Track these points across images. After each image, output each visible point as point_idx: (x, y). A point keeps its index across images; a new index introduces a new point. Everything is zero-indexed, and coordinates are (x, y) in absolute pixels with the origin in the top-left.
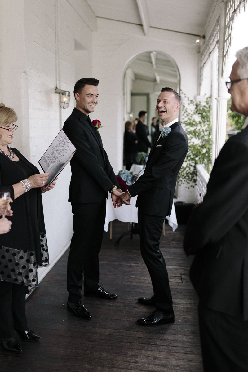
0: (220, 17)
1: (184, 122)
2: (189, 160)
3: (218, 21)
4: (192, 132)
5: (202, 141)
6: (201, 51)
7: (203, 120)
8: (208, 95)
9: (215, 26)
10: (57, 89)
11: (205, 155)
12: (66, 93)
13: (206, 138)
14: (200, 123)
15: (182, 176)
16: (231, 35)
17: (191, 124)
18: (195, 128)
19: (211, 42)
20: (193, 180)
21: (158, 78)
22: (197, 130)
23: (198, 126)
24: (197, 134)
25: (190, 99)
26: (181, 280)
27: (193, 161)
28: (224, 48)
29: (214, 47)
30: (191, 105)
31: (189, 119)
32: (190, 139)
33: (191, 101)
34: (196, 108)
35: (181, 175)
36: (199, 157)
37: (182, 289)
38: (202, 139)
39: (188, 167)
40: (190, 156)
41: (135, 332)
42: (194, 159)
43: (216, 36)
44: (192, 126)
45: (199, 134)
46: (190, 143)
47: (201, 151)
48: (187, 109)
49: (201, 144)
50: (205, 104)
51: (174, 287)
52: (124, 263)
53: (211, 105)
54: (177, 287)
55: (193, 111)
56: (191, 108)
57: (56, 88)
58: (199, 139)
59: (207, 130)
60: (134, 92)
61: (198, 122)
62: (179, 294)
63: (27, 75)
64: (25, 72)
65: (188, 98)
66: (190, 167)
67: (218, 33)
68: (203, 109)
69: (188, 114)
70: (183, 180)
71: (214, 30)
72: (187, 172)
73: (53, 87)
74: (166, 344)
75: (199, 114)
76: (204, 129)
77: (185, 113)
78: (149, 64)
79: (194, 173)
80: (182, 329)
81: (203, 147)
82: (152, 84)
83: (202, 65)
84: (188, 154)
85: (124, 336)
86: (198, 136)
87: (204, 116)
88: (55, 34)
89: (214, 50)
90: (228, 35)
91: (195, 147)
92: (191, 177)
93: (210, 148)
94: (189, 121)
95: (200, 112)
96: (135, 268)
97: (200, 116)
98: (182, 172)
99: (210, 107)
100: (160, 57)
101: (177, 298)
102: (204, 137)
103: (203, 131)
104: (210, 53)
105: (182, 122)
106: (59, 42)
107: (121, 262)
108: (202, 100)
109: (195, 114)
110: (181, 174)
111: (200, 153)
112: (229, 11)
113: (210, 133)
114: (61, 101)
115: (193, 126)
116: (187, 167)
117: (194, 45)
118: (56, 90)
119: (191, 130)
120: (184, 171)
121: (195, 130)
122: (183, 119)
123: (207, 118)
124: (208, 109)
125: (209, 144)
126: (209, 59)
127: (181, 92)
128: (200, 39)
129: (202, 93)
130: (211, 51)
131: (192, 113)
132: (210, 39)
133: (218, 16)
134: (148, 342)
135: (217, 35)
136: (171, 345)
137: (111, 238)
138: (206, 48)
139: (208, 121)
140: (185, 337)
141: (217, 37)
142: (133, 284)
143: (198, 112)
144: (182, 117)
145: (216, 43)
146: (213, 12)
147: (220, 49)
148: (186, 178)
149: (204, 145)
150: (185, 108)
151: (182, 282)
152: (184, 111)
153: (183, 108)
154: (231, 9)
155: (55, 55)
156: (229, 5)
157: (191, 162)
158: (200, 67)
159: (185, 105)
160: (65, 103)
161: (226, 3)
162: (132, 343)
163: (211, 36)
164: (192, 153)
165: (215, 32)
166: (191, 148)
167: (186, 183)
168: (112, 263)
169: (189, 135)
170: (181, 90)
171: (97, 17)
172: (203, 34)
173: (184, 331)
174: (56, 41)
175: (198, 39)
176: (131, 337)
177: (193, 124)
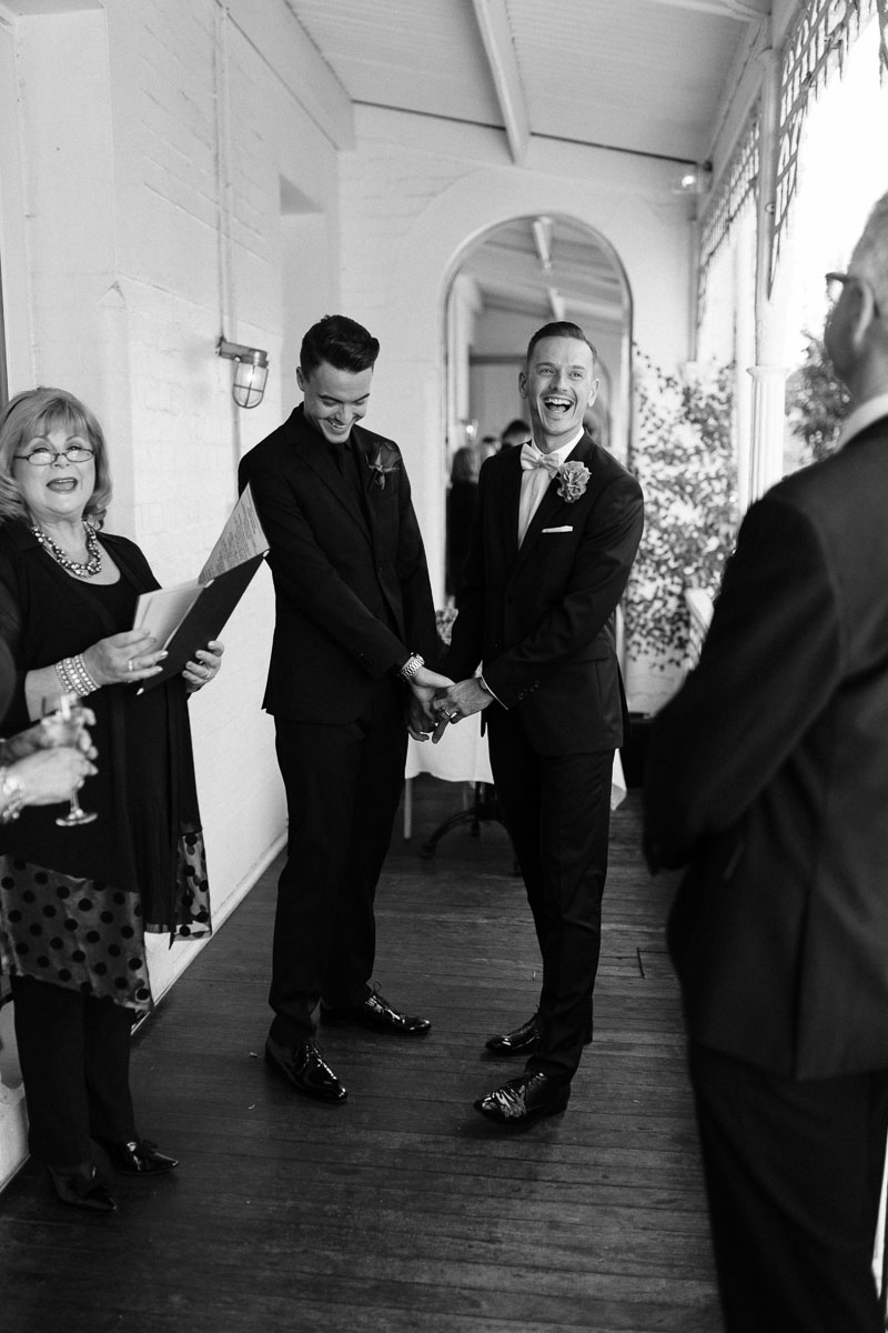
0: (760, 99)
1: (646, 449)
2: (663, 576)
3: (754, 112)
4: (673, 481)
5: (706, 511)
6: (701, 213)
7: (709, 442)
8: (723, 361)
9: (746, 127)
10: (223, 344)
11: (716, 559)
12: (252, 357)
13: (719, 500)
14: (698, 451)
15: (639, 629)
16: (799, 159)
17: (667, 457)
18: (682, 468)
19: (733, 183)
20: (676, 642)
21: (559, 305)
22: (688, 475)
23: (692, 463)
24: (689, 489)
25: (666, 373)
26: (637, 969)
27: (677, 579)
28: (773, 203)
29: (743, 201)
30: (669, 392)
31: (661, 438)
32: (666, 504)
33: (668, 380)
34: (686, 403)
35: (637, 625)
36: (695, 565)
37: (642, 998)
38: (704, 504)
39: (660, 599)
40: (666, 562)
42: (679, 571)
43: (748, 162)
44: (671, 463)
45: (696, 487)
46: (664, 518)
47: (701, 545)
48: (654, 405)
49: (700, 524)
50: (714, 389)
51: (615, 993)
52: (449, 917)
53: (734, 391)
54: (625, 993)
55: (674, 414)
56: (670, 404)
57: (222, 339)
58: (695, 506)
59: (722, 476)
60: (478, 351)
61: (691, 451)
62: (632, 1014)
63: (122, 295)
64: (116, 286)
65: (658, 370)
66: (667, 597)
67: (756, 151)
68: (707, 405)
69: (659, 423)
70: (644, 642)
71: (741, 144)
72: (657, 616)
73: (212, 336)
74: (589, 1180)
75: (695, 421)
76: (713, 475)
77: (647, 419)
78: (530, 258)
79: (680, 619)
80: (641, 1129)
81: (708, 530)
83: (704, 259)
84: (659, 556)
85: (451, 1154)
86: (691, 495)
87: (711, 429)
88: (217, 155)
89: (742, 208)
90: (787, 158)
91: (683, 530)
92: (668, 633)
93: (731, 535)
94: (661, 447)
95: (699, 416)
96: (488, 932)
97: (698, 431)
98: (639, 616)
99: (729, 400)
100: (565, 234)
101: (625, 1029)
102: (711, 500)
103: (708, 479)
104: (731, 219)
105: (637, 451)
106: (227, 185)
107: (441, 912)
108: (705, 377)
109: (681, 422)
110: (636, 620)
111: (699, 550)
112: (791, 77)
113: (730, 487)
114: (238, 383)
115: (676, 462)
116: (656, 597)
117: (677, 193)
118: (220, 345)
119: (668, 476)
120: (645, 611)
121: (682, 474)
122: (644, 439)
123: (721, 435)
124: (725, 407)
125: (728, 522)
126: (725, 242)
127: (635, 349)
128: (695, 173)
129: (704, 353)
130: (732, 213)
131: (670, 419)
132: (729, 171)
133: (754, 95)
134: (531, 1173)
135: (751, 160)
136: (606, 1181)
137: (407, 834)
138: (714, 203)
139: (723, 446)
140: (651, 1155)
141: (752, 166)
142: (483, 984)
143: (692, 417)
144: (639, 433)
145: (747, 186)
146: (738, 83)
147: (762, 207)
148: (653, 636)
149: (712, 525)
150: (649, 404)
151: (643, 975)
152: (646, 412)
153: (643, 404)
154: (797, 73)
155: (215, 231)
156: (792, 58)
157: (668, 580)
158: (696, 266)
159: (647, 394)
160: (249, 389)
161: (781, 54)
162: (478, 1175)
163: (731, 164)
164: (673, 552)
165: (743, 151)
166: (669, 535)
167: (652, 651)
168: (411, 916)
169: (663, 491)
170: (635, 344)
171: (355, 102)
172: (707, 157)
173: (650, 1136)
174: (218, 182)
175: (689, 174)
176: (475, 1156)
177: (673, 457)
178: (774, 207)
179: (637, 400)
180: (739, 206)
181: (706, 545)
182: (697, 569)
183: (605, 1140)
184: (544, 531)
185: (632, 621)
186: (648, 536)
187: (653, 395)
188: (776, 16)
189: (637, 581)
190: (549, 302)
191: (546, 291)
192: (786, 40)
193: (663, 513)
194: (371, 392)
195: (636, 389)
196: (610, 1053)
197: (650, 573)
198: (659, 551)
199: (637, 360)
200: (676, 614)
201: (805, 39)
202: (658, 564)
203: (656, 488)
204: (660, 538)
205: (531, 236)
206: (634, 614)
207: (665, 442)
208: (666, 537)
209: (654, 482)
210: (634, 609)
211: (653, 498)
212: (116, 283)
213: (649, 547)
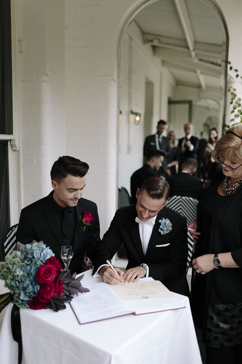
60: (173, 99)
82: (196, 90)
127: (229, 66)
153: (232, 99)
159: (236, 92)
170: (230, 63)
179: (229, 96)
184: (157, 246)
187: (240, 93)
190: (199, 80)
194: (86, 183)
195: (229, 90)
199: (230, 72)
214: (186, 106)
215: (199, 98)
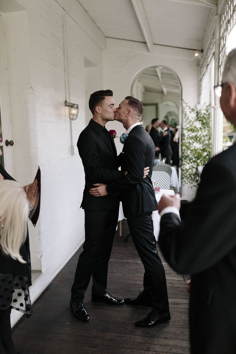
0: (215, 30)
1: (186, 128)
2: (191, 163)
3: (214, 34)
4: (194, 137)
5: (203, 145)
6: (201, 64)
7: (204, 126)
8: (207, 104)
9: (212, 39)
10: (66, 103)
11: (206, 158)
12: (74, 106)
13: (207, 142)
14: (201, 129)
15: (185, 177)
16: (226, 45)
17: (192, 130)
18: (196, 133)
19: (208, 55)
20: (195, 181)
21: (165, 90)
22: (198, 135)
23: (199, 132)
24: (198, 139)
25: (192, 107)
26: (183, 278)
27: (195, 164)
28: (219, 59)
29: (211, 59)
30: (193, 113)
31: (190, 125)
32: (192, 143)
33: (192, 109)
34: (197, 115)
35: (185, 176)
36: (200, 160)
37: (184, 288)
38: (203, 143)
39: (191, 169)
40: (192, 159)
41: (136, 336)
42: (196, 161)
43: (212, 48)
44: (193, 132)
45: (200, 139)
46: (192, 147)
47: (202, 154)
48: (188, 116)
49: (202, 148)
50: (205, 112)
51: (176, 286)
52: (130, 261)
53: (211, 112)
54: (179, 286)
55: (194, 119)
56: (192, 116)
57: (66, 101)
58: (200, 143)
59: (208, 135)
60: (144, 102)
61: (199, 129)
62: (181, 293)
63: (33, 90)
64: (31, 88)
65: (189, 107)
66: (193, 168)
67: (214, 45)
68: (203, 116)
69: (190, 121)
70: (186, 181)
71: (210, 44)
72: (190, 174)
73: (63, 100)
74: (165, 351)
75: (200, 120)
76: (205, 135)
77: (186, 120)
78: (156, 78)
79: (196, 174)
80: (182, 333)
81: (204, 150)
82: (160, 95)
83: (202, 76)
84: (190, 157)
85: (125, 341)
86: (199, 141)
87: (204, 123)
88: (64, 52)
89: (211, 61)
90: (223, 46)
91: (197, 150)
92: (193, 178)
93: (210, 151)
94: (190, 128)
95: (201, 119)
96: (141, 266)
97: (201, 123)
98: (185, 173)
99: (209, 115)
100: (165, 71)
101: (178, 298)
102: (204, 142)
103: (204, 136)
104: (208, 65)
105: (184, 129)
106: (68, 59)
107: (128, 259)
108: (202, 108)
109: (196, 121)
110: (184, 175)
111: (201, 156)
112: (223, 22)
113: (210, 138)
114: (71, 113)
115: (195, 132)
116: (190, 169)
117: (193, 58)
118: (65, 103)
119: (192, 136)
120: (187, 172)
121: (196, 135)
122: (186, 126)
123: (207, 124)
124: (208, 116)
125: (209, 148)
126: (207, 71)
127: (183, 101)
128: (199, 53)
129: (202, 102)
130: (208, 63)
131: (193, 120)
132: (207, 52)
133: (213, 29)
134: (148, 348)
135: (213, 48)
136: (171, 351)
137: (121, 235)
138: (204, 61)
139: (208, 127)
140: (184, 342)
141: (213, 50)
142: (138, 282)
143: (199, 119)
144: (185, 124)
145: (212, 55)
146: (209, 27)
147: (216, 60)
148: (189, 179)
149: (205, 149)
150: (187, 116)
151: (184, 280)
152: (186, 118)
154: (225, 21)
155: (64, 72)
156: (223, 17)
157: (193, 164)
158: (199, 79)
159: (187, 113)
160: (74, 115)
161: (221, 16)
162: (132, 349)
163: (208, 50)
164: (194, 156)
165: (211, 46)
166: (193, 151)
167: (189, 183)
168: (120, 260)
169: (191, 140)
171: (107, 37)
172: (201, 48)
173: (185, 335)
174: (64, 58)
175: (197, 53)
176: (132, 342)
177: (194, 130)
178: (219, 60)
179: (184, 115)
180: (210, 61)
181: (203, 154)
182: (201, 161)
183: (171, 336)
185: (183, 175)
186: (187, 152)
187: (188, 114)
188: (219, 5)
189: (184, 164)
190: (162, 89)
191: (161, 86)
192: (222, 12)
193: (191, 146)
195: (184, 112)
196: (174, 306)
197: (188, 162)
198: (190, 156)
199: (184, 104)
200: (195, 173)
201: (227, 10)
202: (190, 159)
203: (189, 139)
204: (191, 152)
205: (156, 72)
206: (184, 173)
207: (192, 126)
208: (192, 152)
209: (189, 137)
210: (183, 172)
211: (188, 142)
212: (31, 86)
213: (188, 155)
214: (154, 108)
215: (163, 101)
